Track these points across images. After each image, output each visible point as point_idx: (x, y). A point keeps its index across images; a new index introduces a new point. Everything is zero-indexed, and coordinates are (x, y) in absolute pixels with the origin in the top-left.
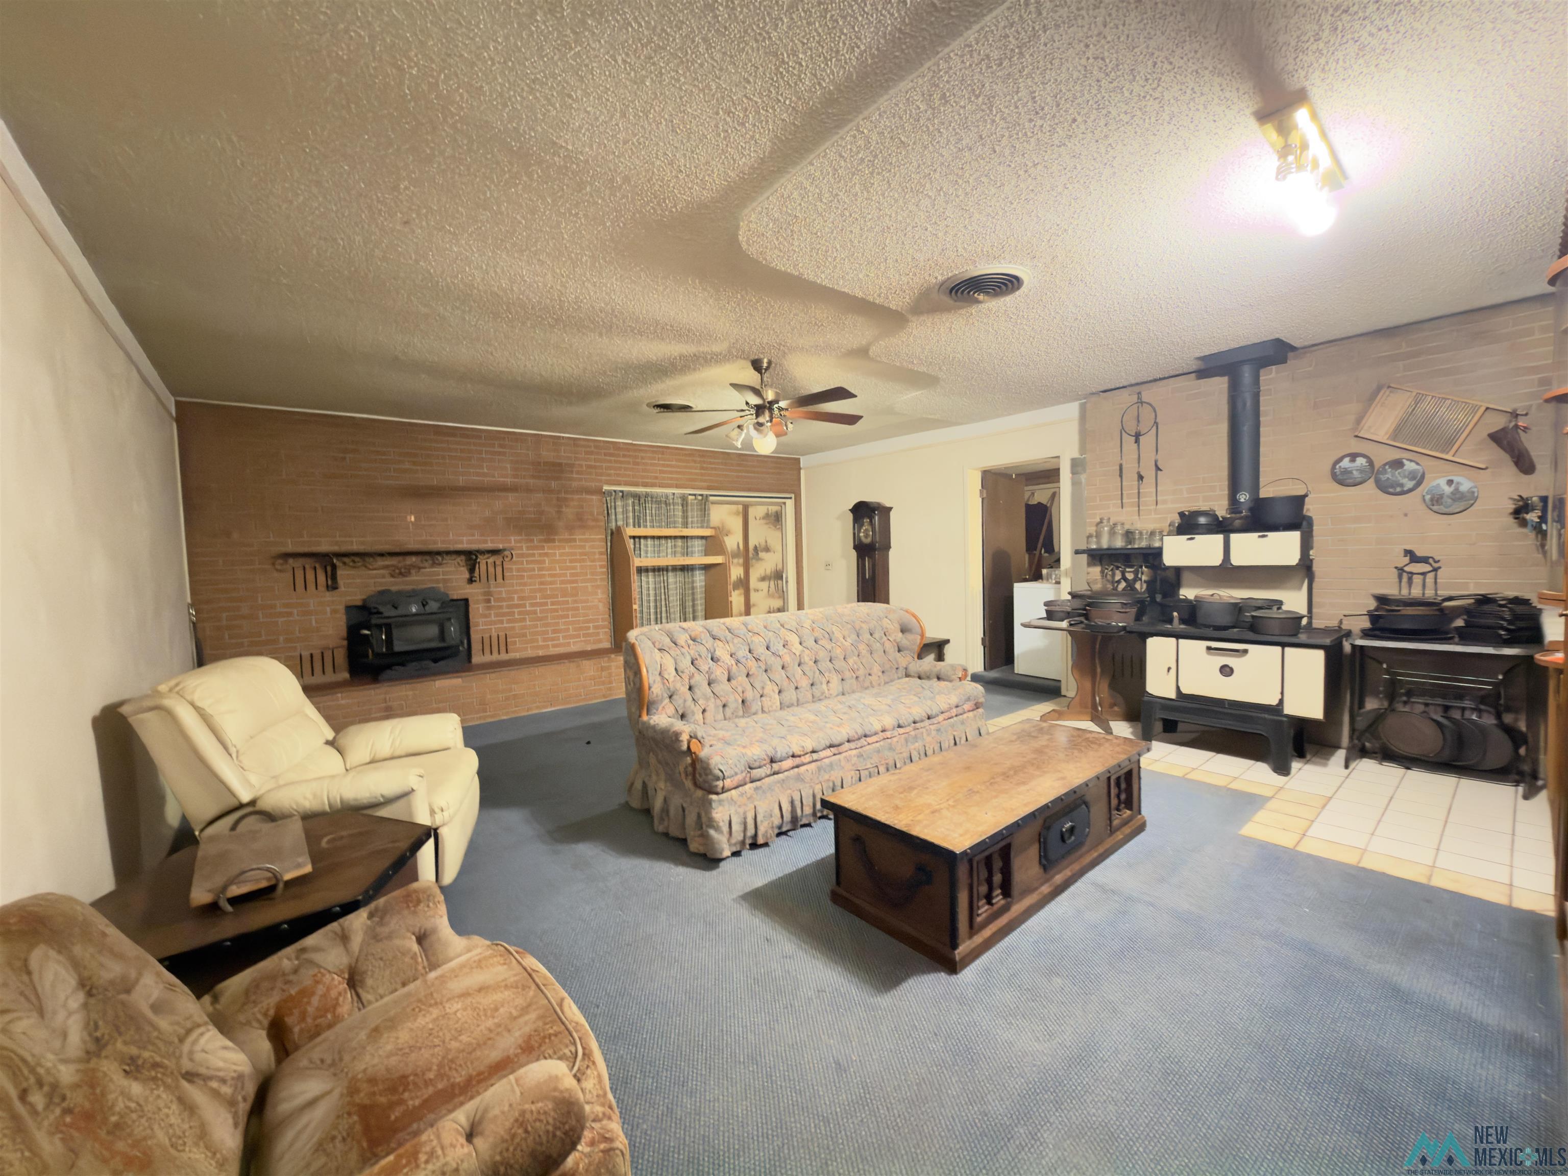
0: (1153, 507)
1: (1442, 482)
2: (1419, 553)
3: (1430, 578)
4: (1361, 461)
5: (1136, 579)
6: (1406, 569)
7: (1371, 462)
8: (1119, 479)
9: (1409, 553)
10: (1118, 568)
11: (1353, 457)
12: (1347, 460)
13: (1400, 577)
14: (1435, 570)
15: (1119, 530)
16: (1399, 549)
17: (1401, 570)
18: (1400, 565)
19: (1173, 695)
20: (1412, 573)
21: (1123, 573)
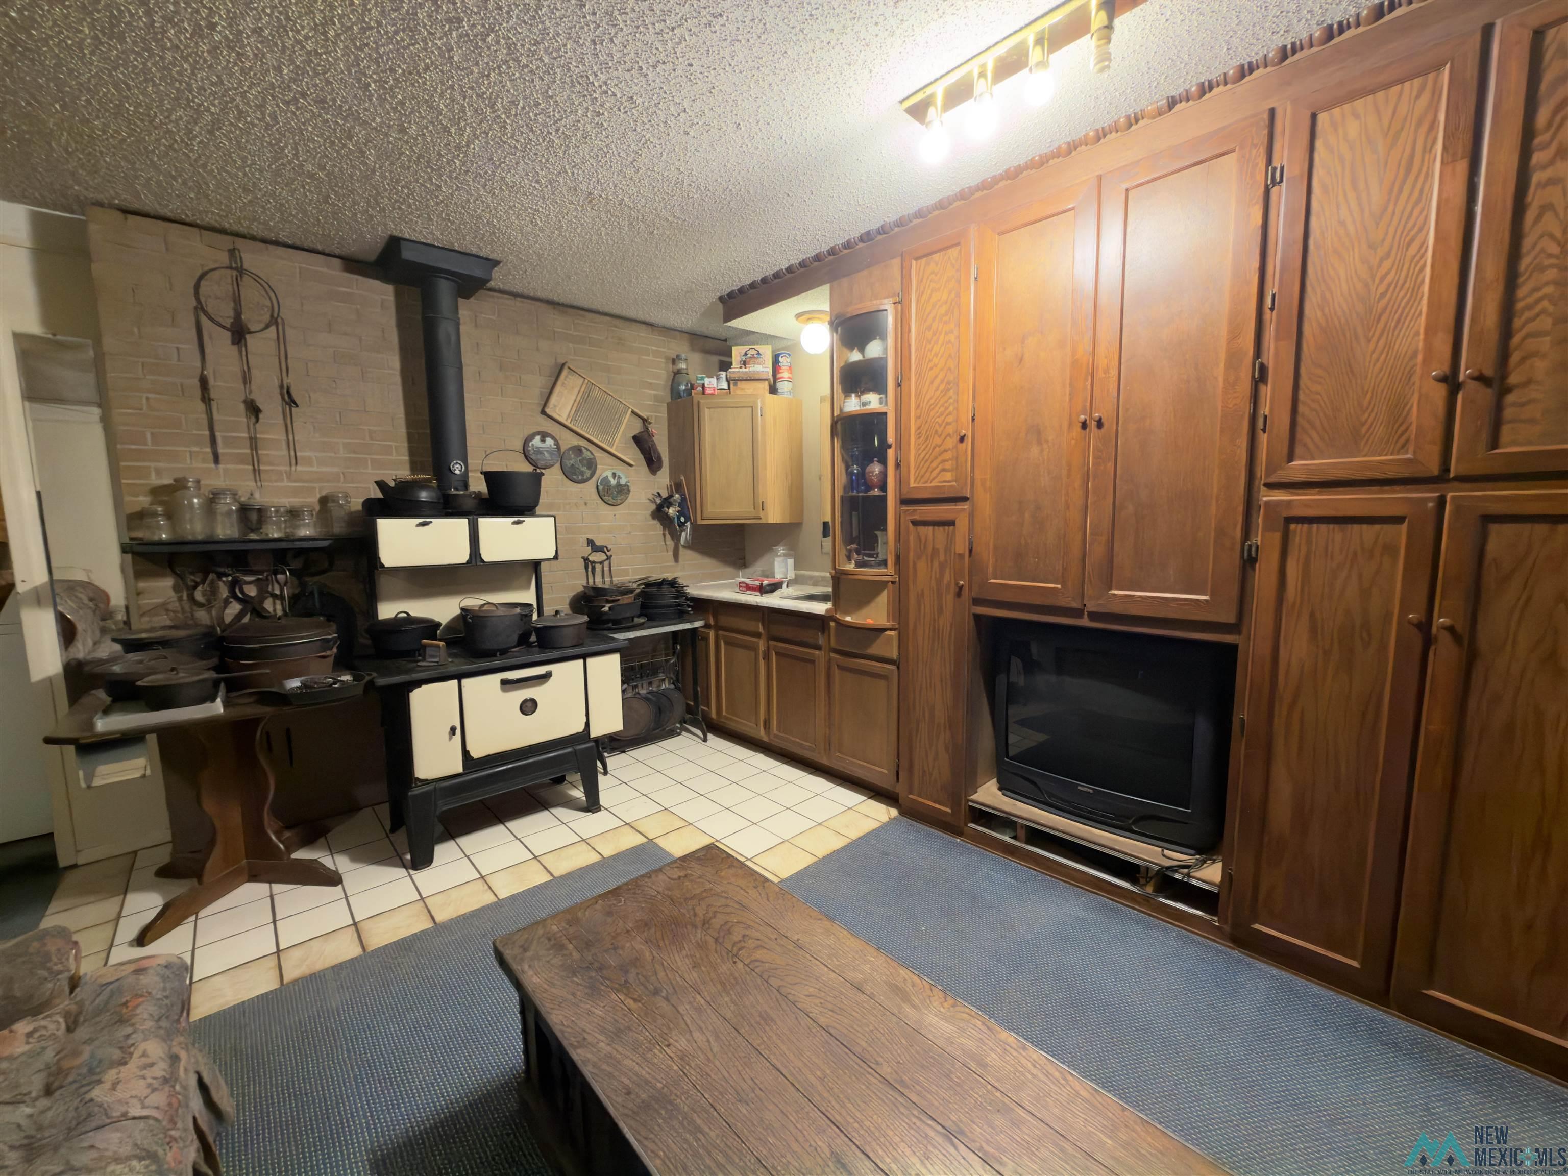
0: (284, 468)
1: (608, 474)
2: (598, 543)
3: (606, 563)
4: (549, 442)
5: (264, 593)
6: (591, 558)
7: (557, 443)
8: (201, 407)
9: (590, 542)
10: (220, 575)
11: (544, 436)
12: (538, 438)
13: (586, 568)
14: (609, 558)
15: (228, 505)
16: (582, 539)
17: (586, 560)
18: (586, 556)
19: (457, 767)
20: (594, 562)
21: (234, 584)
